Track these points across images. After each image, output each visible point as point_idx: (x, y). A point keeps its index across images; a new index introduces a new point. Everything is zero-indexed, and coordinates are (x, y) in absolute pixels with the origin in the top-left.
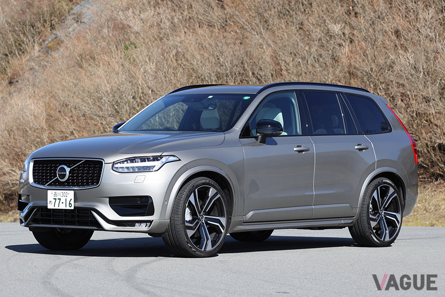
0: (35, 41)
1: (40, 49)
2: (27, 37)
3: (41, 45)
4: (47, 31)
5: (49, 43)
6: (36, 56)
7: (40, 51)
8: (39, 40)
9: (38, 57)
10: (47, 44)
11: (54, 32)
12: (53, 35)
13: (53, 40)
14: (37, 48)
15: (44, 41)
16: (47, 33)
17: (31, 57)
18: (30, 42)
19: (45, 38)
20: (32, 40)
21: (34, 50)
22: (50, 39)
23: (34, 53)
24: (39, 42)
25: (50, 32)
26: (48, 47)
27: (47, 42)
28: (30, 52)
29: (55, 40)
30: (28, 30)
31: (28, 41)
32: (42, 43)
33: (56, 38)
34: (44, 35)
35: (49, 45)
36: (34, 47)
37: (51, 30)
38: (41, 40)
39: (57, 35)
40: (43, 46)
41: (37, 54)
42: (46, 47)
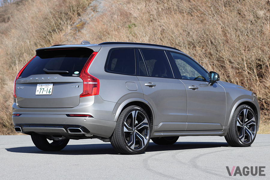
0: (68, 23)
1: (71, 28)
2: (63, 21)
3: (72, 26)
4: (75, 17)
5: (77, 24)
6: (69, 32)
7: (71, 29)
8: (70, 22)
9: (70, 33)
10: (76, 25)
11: (80, 17)
12: (79, 19)
13: (79, 23)
14: (69, 27)
15: (73, 23)
16: (76, 19)
17: (66, 33)
18: (65, 24)
19: (74, 22)
20: (66, 23)
21: (68, 29)
22: (77, 22)
23: (68, 31)
24: (71, 24)
25: (77, 18)
26: (77, 27)
27: (75, 24)
28: (65, 30)
29: (80, 23)
30: (63, 16)
31: (63, 23)
32: (73, 24)
33: (81, 21)
34: (73, 19)
35: (77, 26)
36: (67, 27)
37: (78, 16)
38: (71, 23)
39: (82, 19)
40: (73, 26)
41: (69, 31)
42: (75, 27)
